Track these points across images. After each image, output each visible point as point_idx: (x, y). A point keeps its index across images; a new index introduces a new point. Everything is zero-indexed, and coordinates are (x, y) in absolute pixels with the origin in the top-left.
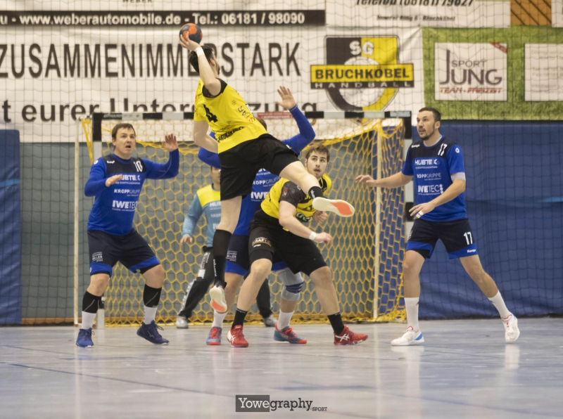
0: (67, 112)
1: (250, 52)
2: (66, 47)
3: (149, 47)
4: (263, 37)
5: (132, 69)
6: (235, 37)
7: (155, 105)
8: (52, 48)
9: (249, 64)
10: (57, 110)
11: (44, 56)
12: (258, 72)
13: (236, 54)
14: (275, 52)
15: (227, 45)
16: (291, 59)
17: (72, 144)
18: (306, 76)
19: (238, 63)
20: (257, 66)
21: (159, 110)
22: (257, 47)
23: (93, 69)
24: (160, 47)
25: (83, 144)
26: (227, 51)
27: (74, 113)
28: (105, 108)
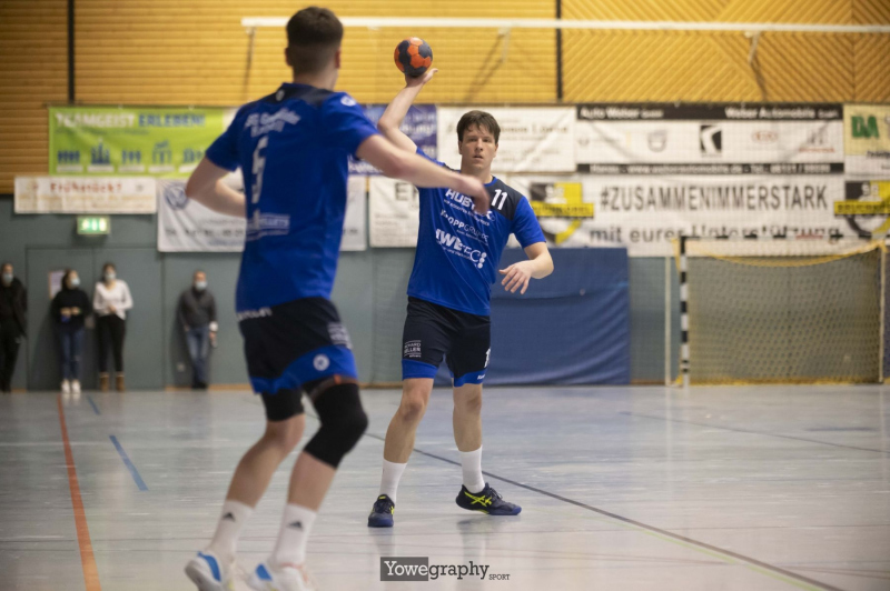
0: (662, 235)
1: (791, 192)
2: (661, 190)
3: (720, 189)
4: (801, 181)
5: (708, 203)
6: (780, 181)
7: (724, 229)
8: (651, 191)
9: (791, 200)
10: (655, 234)
11: (645, 194)
12: (797, 206)
13: (781, 194)
14: (809, 192)
15: (775, 188)
16: (820, 196)
17: (663, 258)
18: (831, 209)
19: (783, 200)
20: (796, 201)
21: (727, 234)
22: (796, 190)
23: (680, 203)
24: (727, 189)
25: (673, 258)
26: (775, 192)
27: (667, 236)
28: (688, 232)
